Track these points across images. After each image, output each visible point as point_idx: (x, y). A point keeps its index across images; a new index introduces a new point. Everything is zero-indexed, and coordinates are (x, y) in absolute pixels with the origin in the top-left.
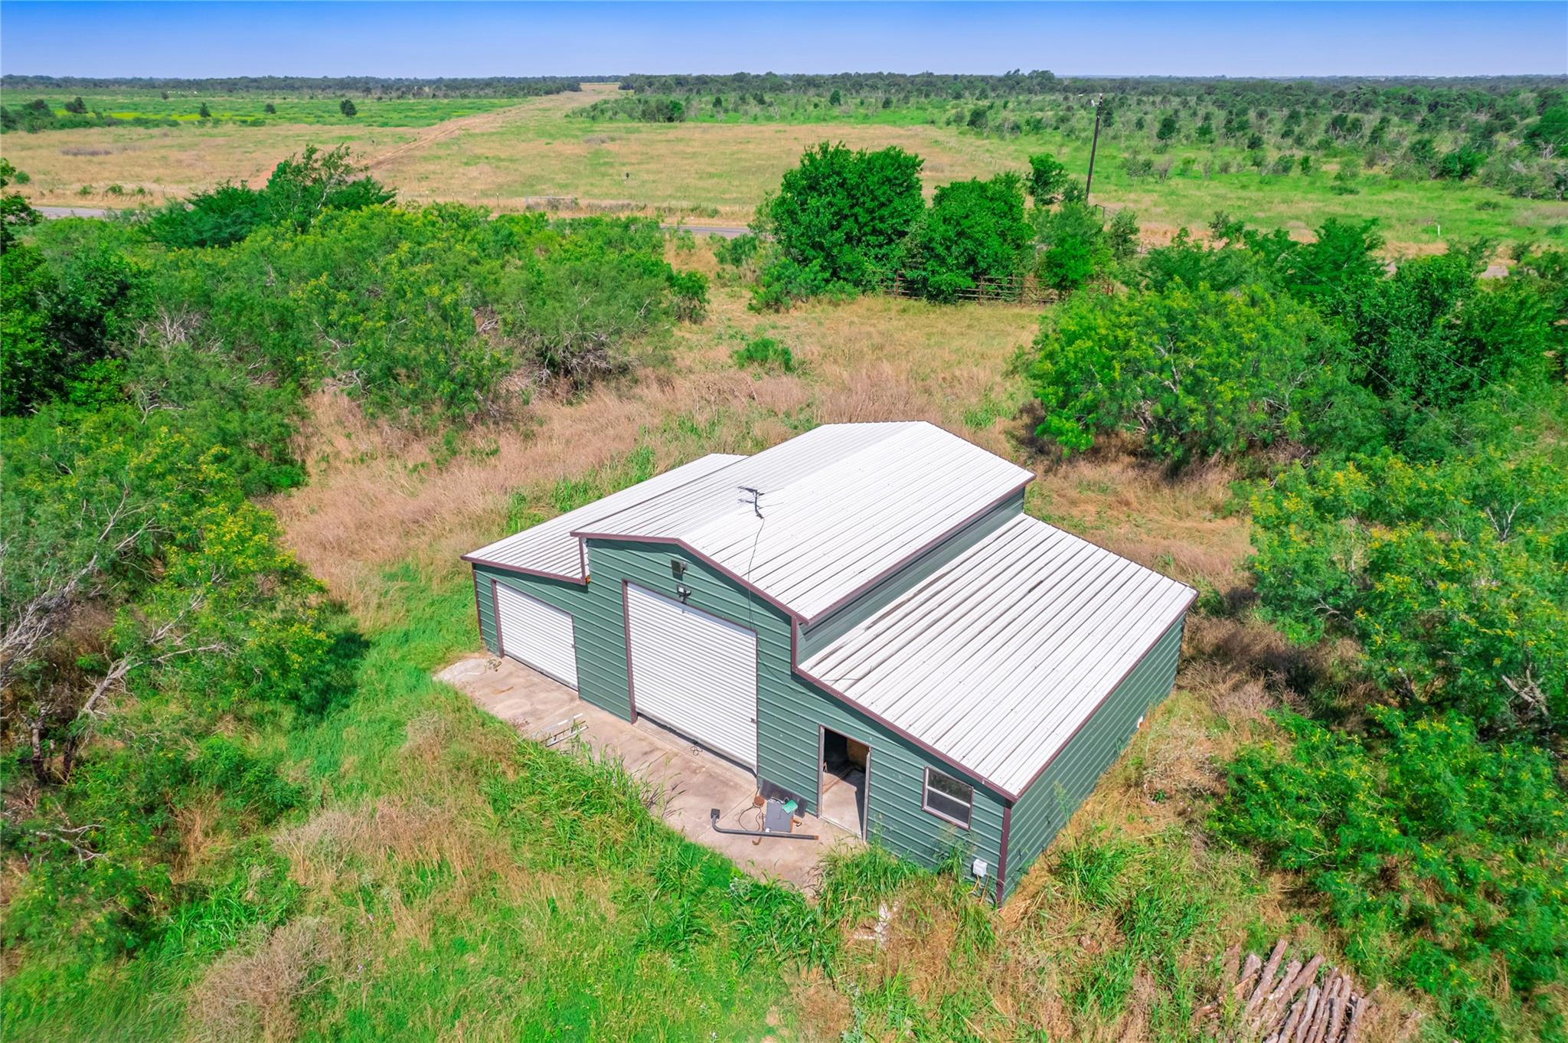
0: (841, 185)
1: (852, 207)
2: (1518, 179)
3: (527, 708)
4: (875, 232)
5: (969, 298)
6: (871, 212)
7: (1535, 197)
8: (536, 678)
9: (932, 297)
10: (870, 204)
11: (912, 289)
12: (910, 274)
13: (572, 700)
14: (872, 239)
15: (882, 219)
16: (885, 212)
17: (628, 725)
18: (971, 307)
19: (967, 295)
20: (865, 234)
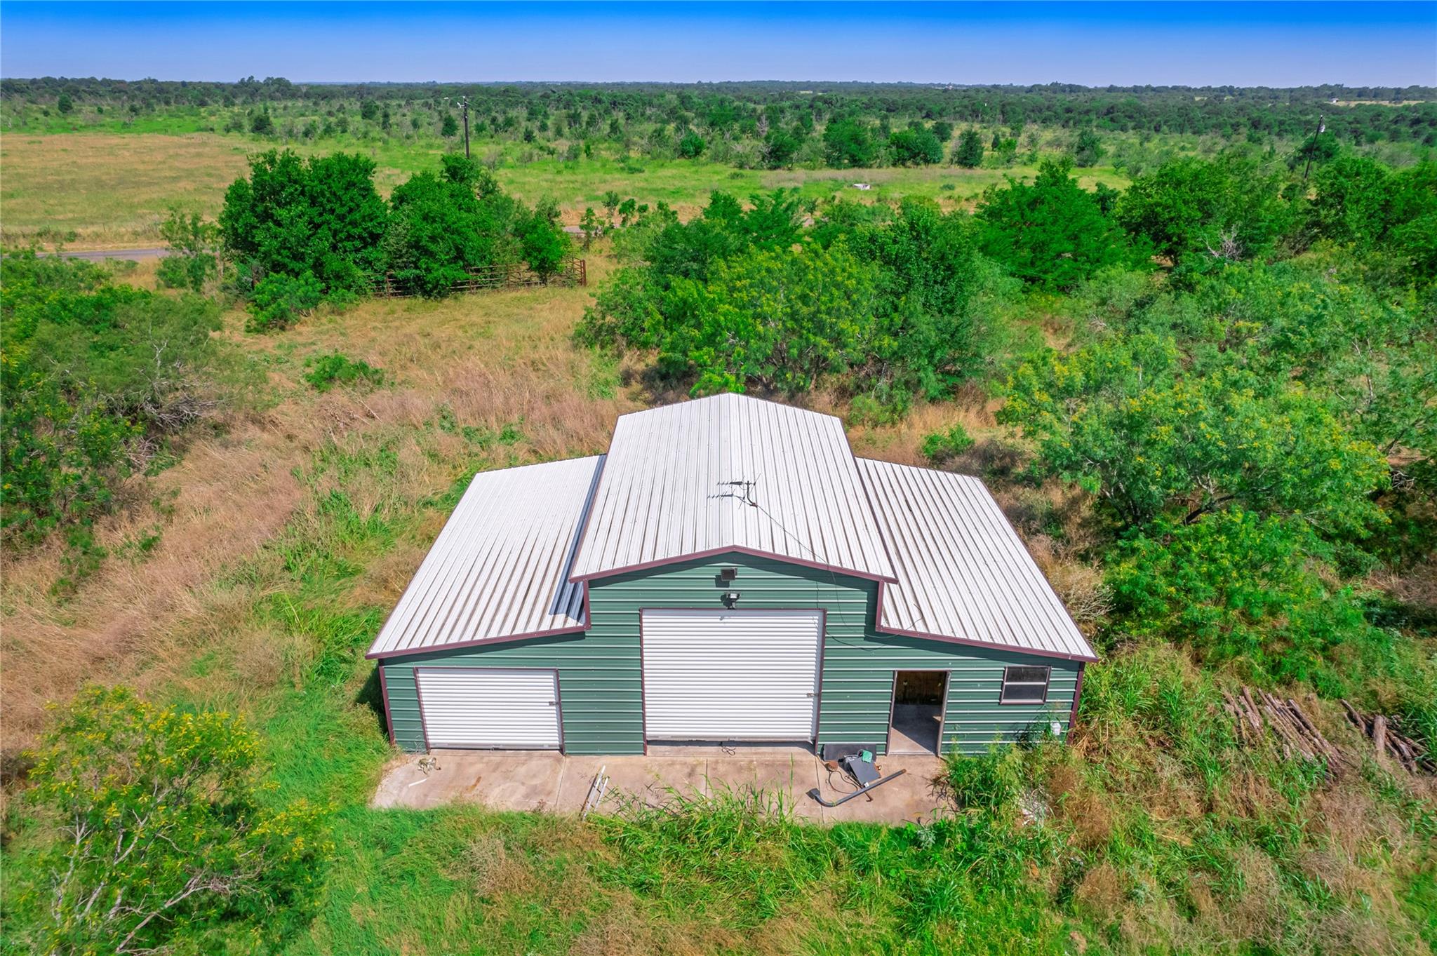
0: (303, 193)
1: (321, 215)
2: (739, 156)
3: (522, 790)
4: (349, 237)
5: (461, 290)
6: (341, 218)
7: (752, 168)
8: (497, 757)
9: (427, 293)
10: (340, 211)
11: (403, 288)
12: (400, 274)
13: (559, 761)
14: (348, 244)
15: (354, 224)
16: (357, 216)
17: (642, 757)
18: (468, 298)
19: (458, 287)
20: (341, 240)
